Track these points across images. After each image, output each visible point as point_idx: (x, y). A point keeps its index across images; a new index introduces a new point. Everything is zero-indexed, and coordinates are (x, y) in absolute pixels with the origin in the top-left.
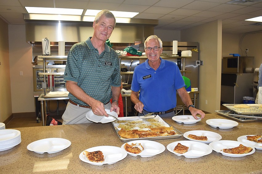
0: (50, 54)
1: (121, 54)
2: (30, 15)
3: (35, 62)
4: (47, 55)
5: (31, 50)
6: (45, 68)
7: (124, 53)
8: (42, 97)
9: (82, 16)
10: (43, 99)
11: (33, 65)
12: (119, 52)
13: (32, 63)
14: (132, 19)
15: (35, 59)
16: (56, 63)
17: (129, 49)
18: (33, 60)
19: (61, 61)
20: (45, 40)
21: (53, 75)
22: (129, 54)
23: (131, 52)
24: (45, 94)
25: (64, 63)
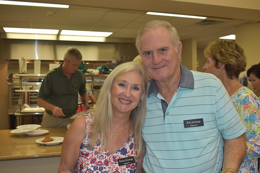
0: (26, 72)
1: (93, 73)
2: (7, 34)
3: (11, 79)
4: (24, 73)
5: (6, 67)
6: (22, 85)
7: (96, 72)
8: (18, 112)
9: (58, 35)
10: (19, 114)
11: (9, 82)
12: (91, 71)
13: (7, 80)
14: (107, 38)
15: (11, 76)
16: (32, 80)
17: (101, 68)
18: (8, 77)
19: (37, 79)
20: (22, 59)
21: (28, 92)
22: (100, 72)
23: (103, 71)
24: (21, 110)
25: (40, 81)
